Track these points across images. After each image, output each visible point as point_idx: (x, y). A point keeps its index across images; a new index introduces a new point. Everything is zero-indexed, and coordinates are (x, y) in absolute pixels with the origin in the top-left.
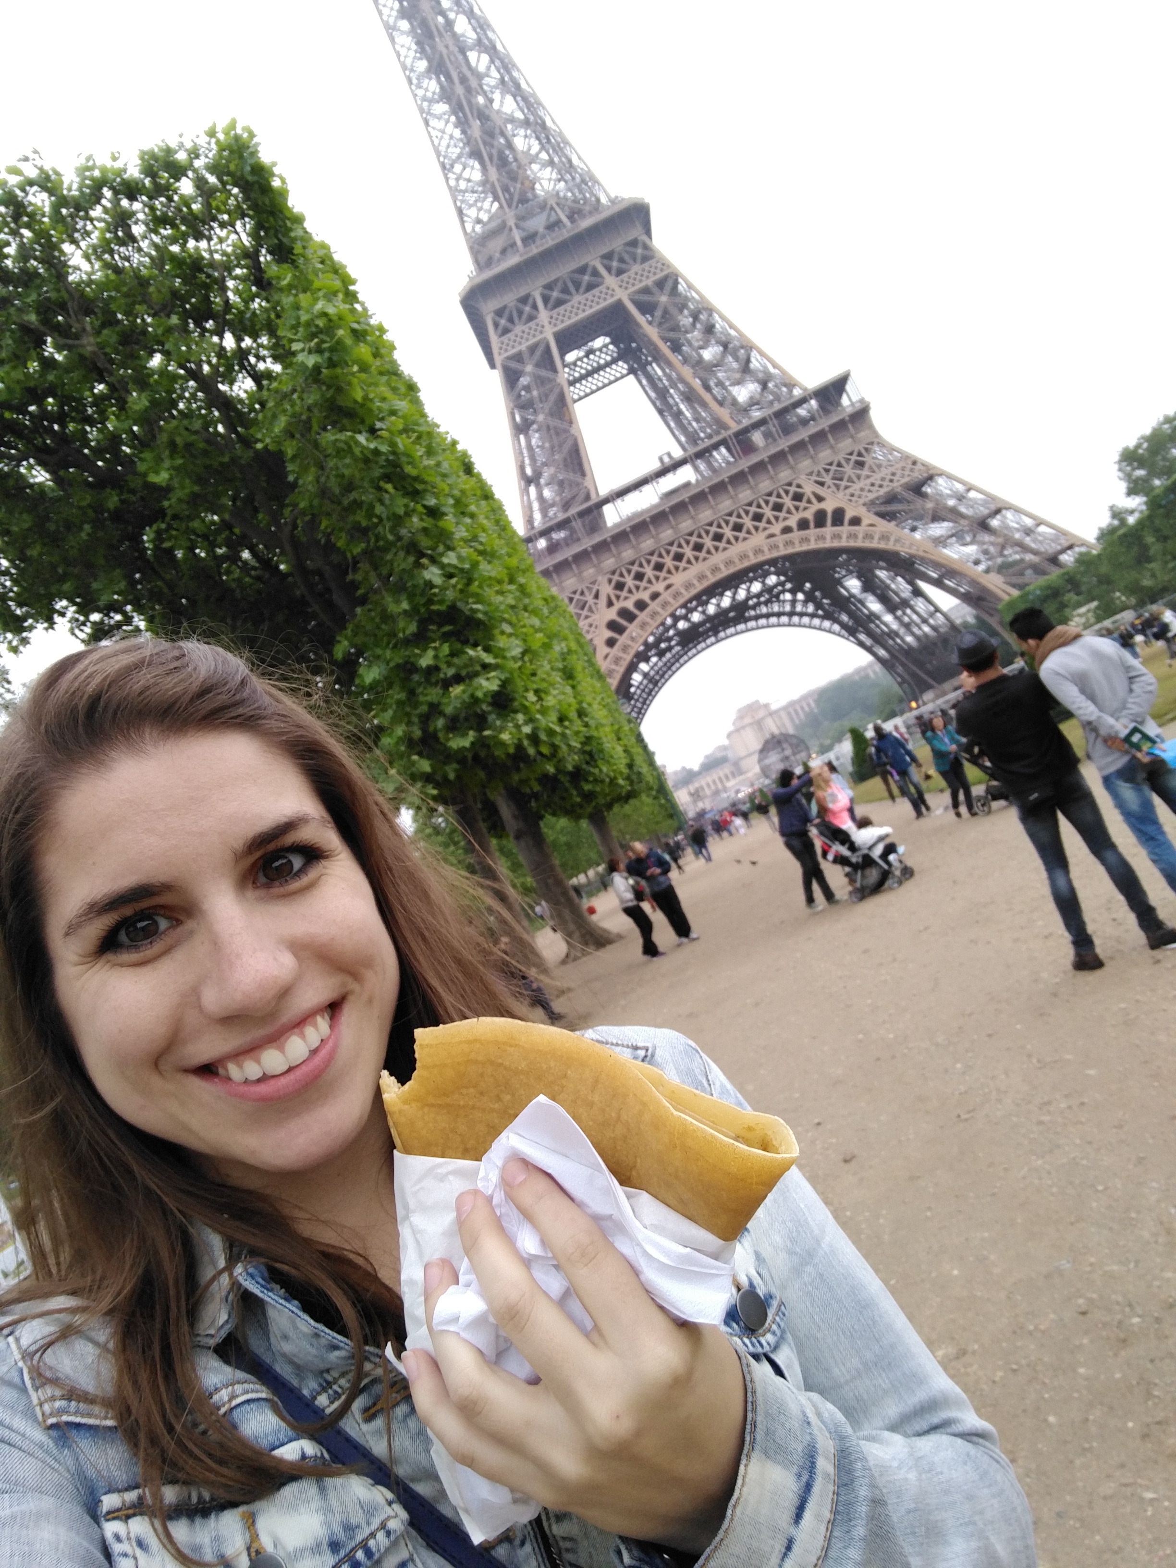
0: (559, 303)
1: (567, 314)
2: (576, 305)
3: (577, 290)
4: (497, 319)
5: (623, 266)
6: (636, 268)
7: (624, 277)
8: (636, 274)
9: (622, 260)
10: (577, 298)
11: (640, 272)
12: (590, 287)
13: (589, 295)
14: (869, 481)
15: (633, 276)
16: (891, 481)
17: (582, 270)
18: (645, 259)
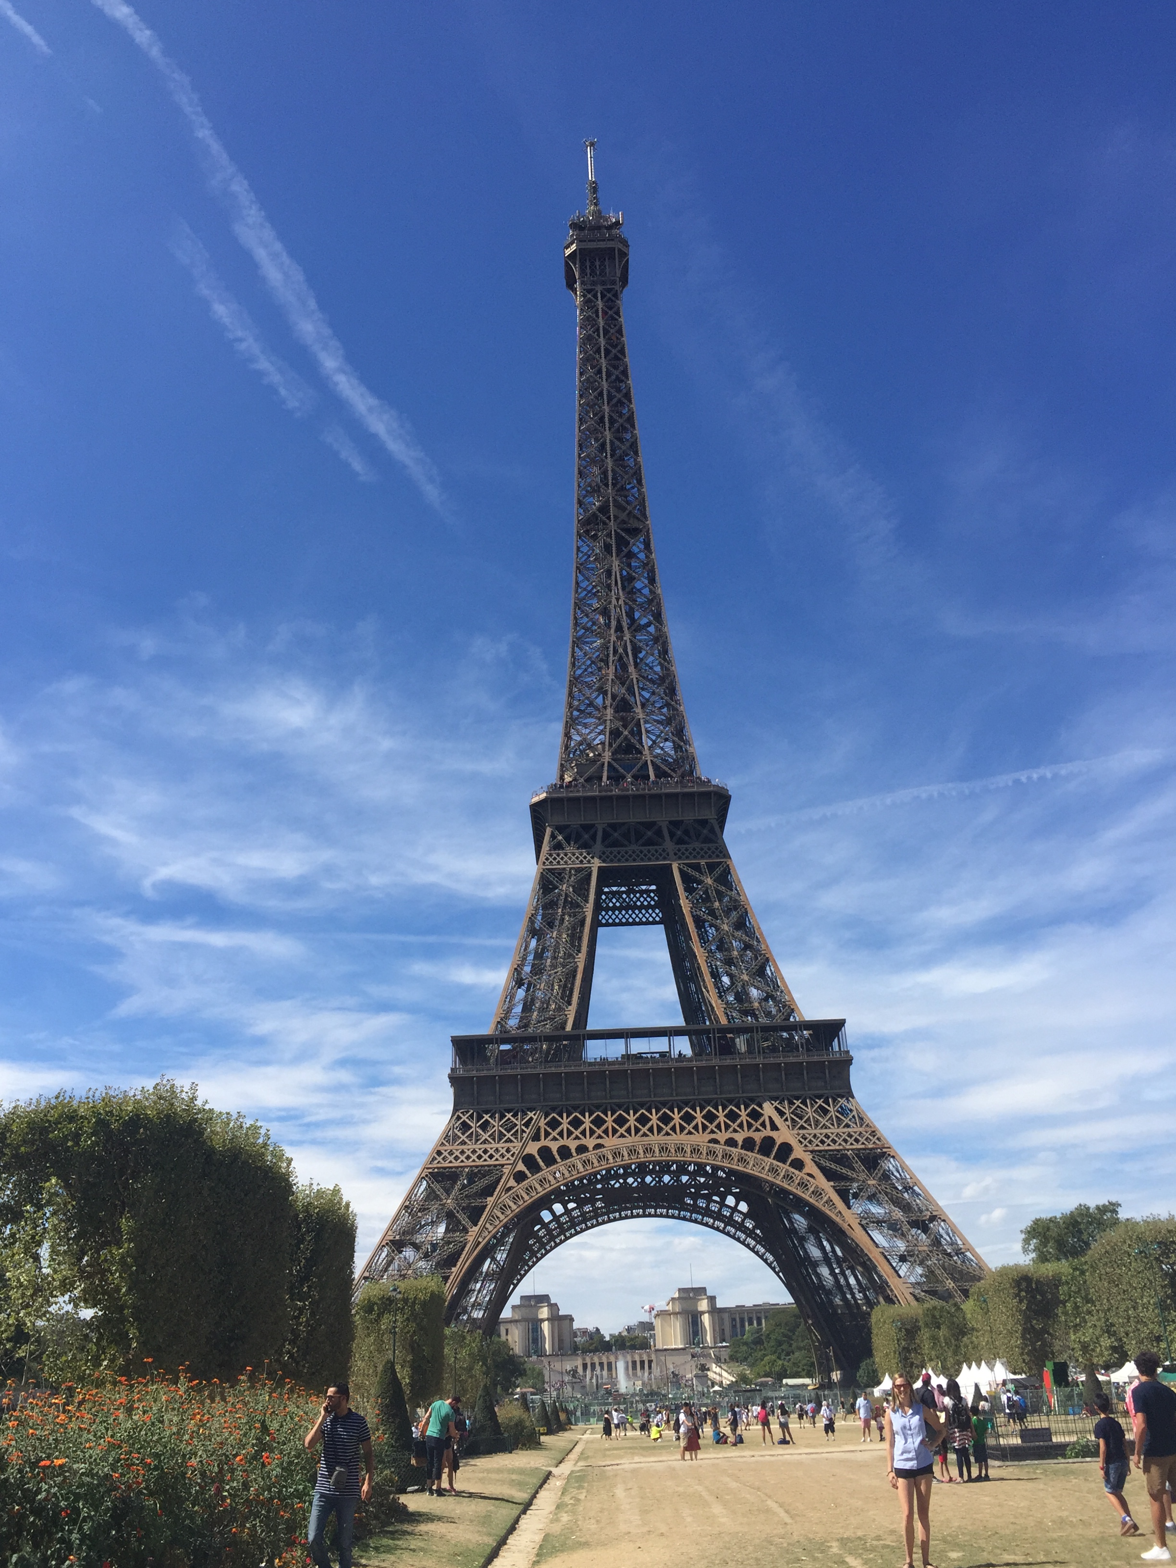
0: (615, 844)
1: (619, 856)
2: (630, 852)
3: (637, 840)
4: (556, 832)
5: (686, 838)
6: (697, 845)
7: (683, 847)
8: (694, 849)
9: (686, 832)
10: (634, 847)
11: (698, 850)
12: (650, 842)
13: (645, 849)
14: (825, 1131)
15: (690, 850)
16: (845, 1141)
17: (650, 825)
18: (707, 840)
